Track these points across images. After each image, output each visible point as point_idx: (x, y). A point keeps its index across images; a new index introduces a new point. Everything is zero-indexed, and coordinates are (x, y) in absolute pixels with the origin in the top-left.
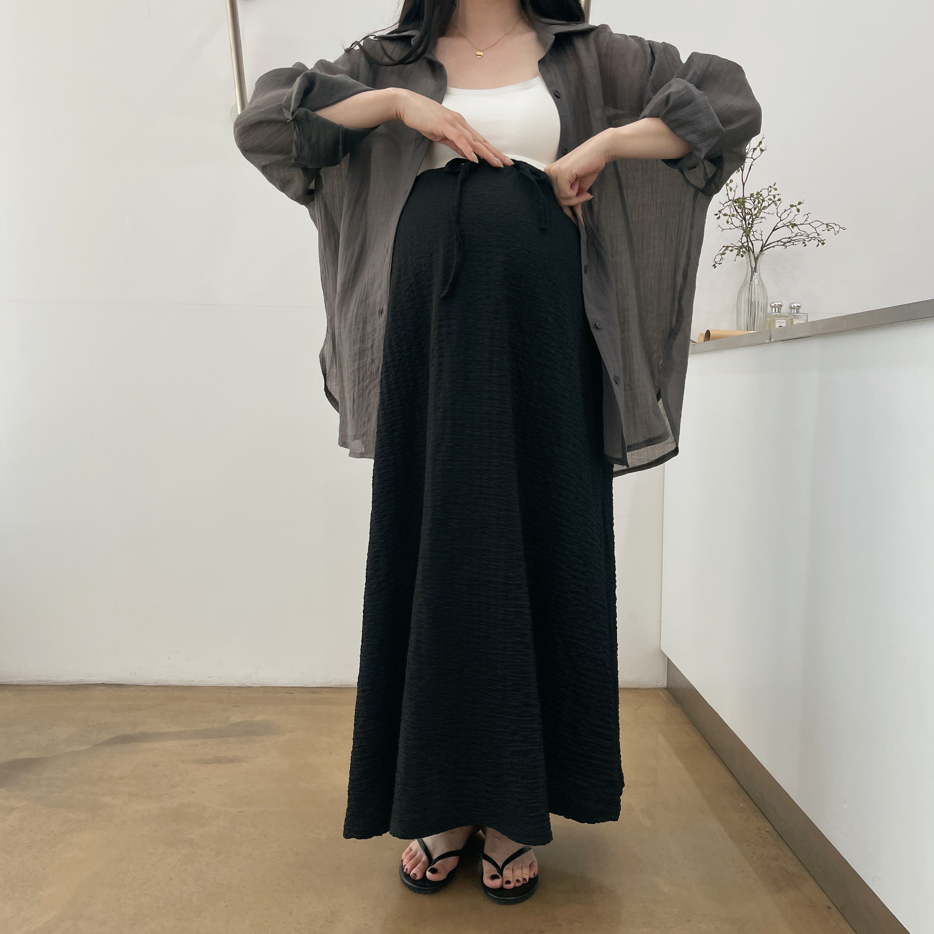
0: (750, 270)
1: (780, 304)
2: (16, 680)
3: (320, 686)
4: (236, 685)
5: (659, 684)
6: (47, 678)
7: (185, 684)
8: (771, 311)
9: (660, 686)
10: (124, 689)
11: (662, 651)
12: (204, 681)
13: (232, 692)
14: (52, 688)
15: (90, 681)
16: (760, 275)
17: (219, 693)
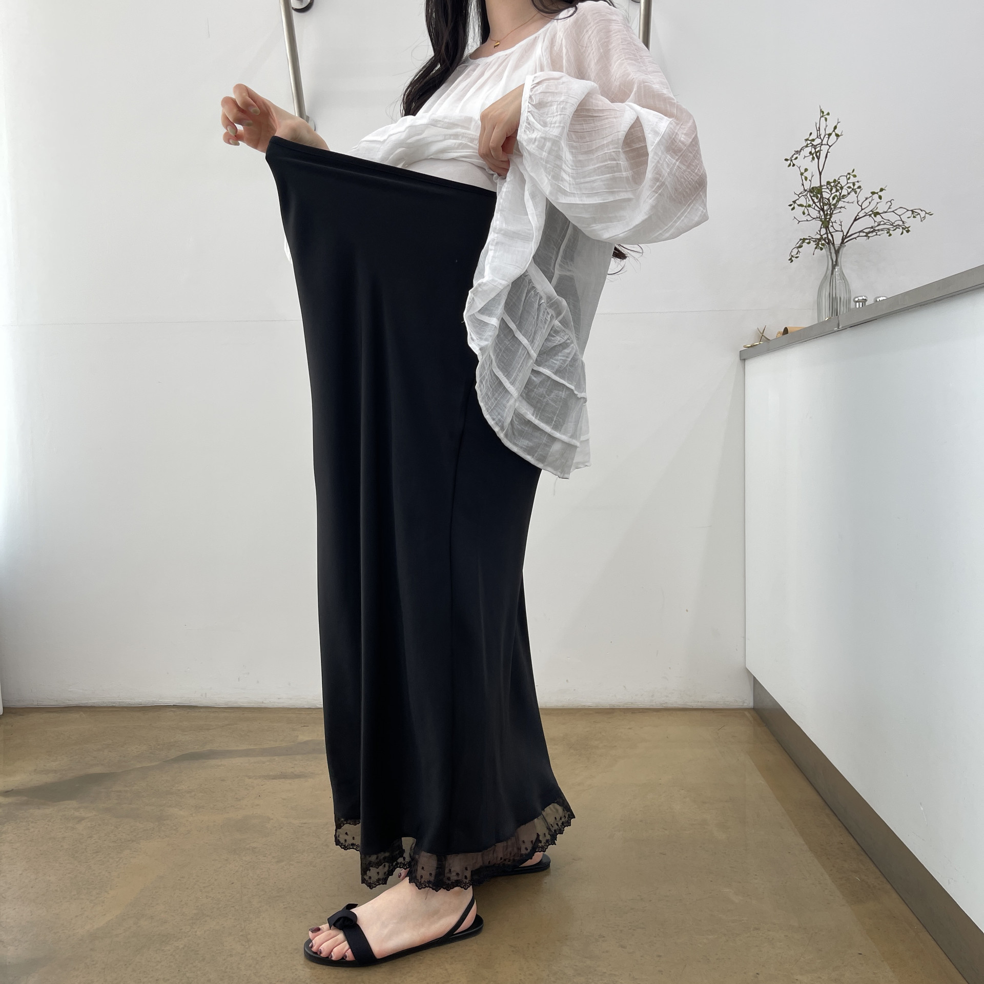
0: (830, 263)
1: (864, 298)
2: (89, 702)
4: (307, 707)
5: (745, 704)
6: (120, 699)
9: (746, 707)
10: (195, 710)
11: (748, 670)
12: (275, 702)
13: (302, 713)
14: (126, 709)
15: (163, 703)
16: (841, 268)
17: (289, 713)
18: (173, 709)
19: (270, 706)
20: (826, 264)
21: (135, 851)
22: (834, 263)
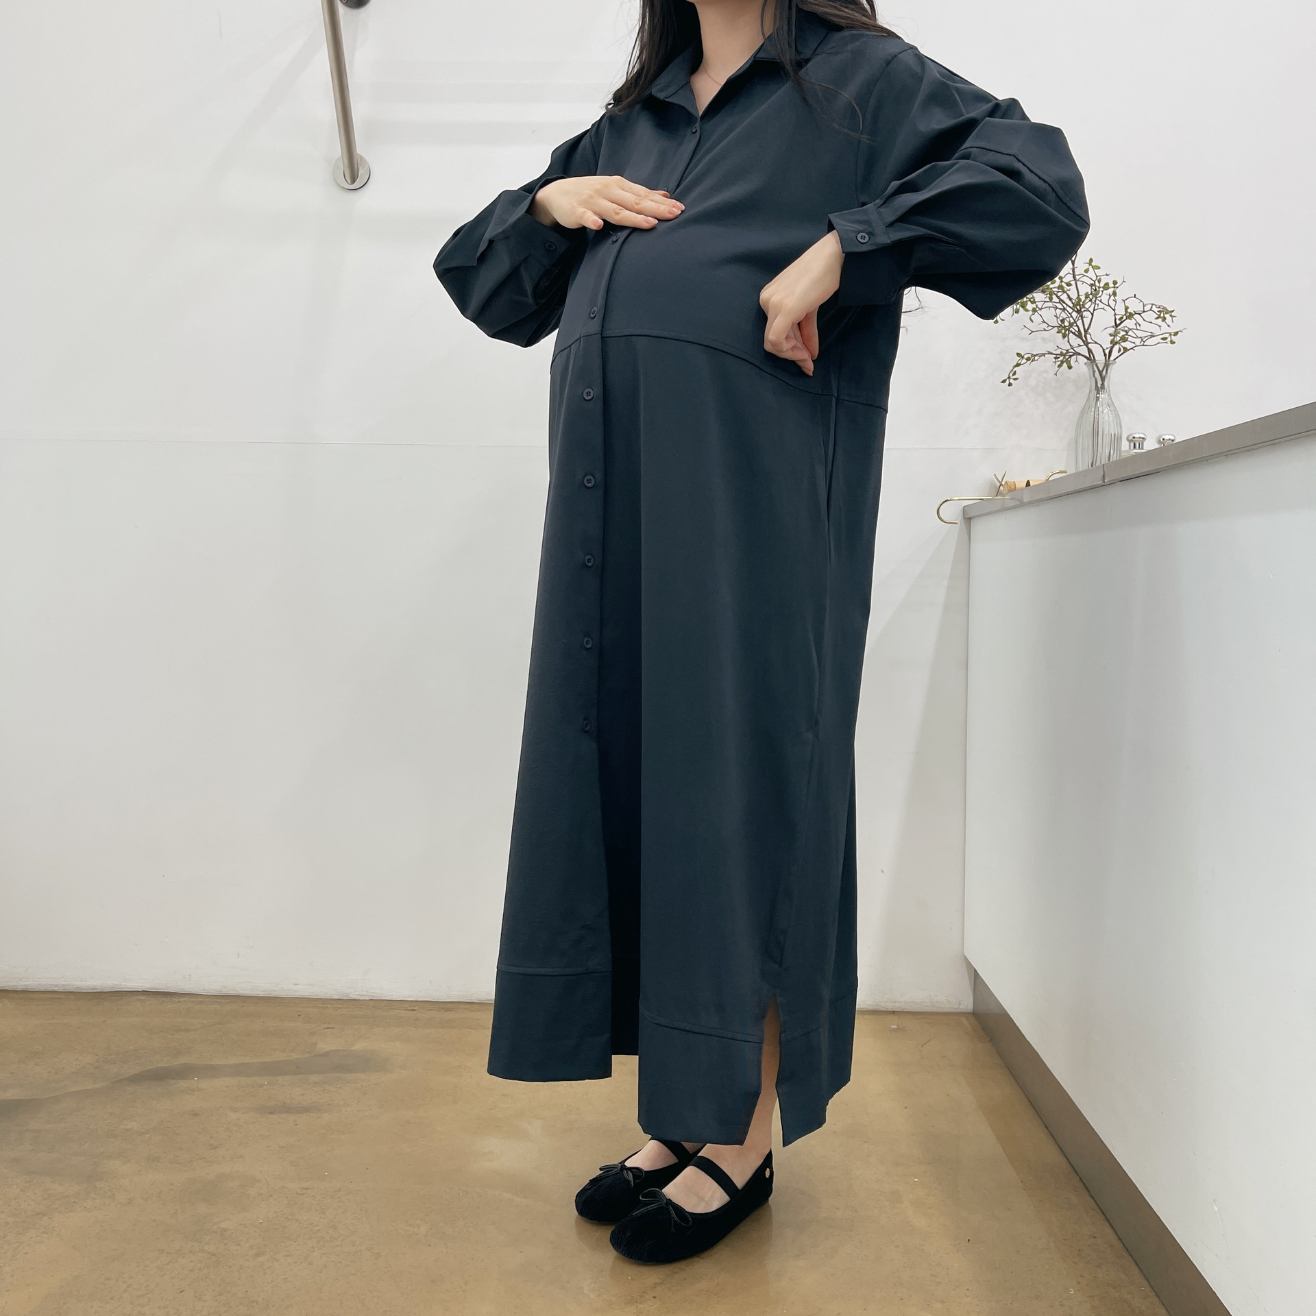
0: (1094, 386)
1: (1143, 436)
2: (21, 983)
3: (457, 1000)
4: (336, 997)
5: (961, 1007)
7: (262, 994)
8: (1128, 448)
9: (963, 1011)
10: (174, 999)
12: (289, 990)
13: (327, 1007)
14: (72, 996)
15: (126, 988)
16: (1109, 395)
17: (308, 1007)
18: (140, 998)
19: (283, 995)
20: (1088, 385)
21: (43, 1233)
22: (1099, 385)
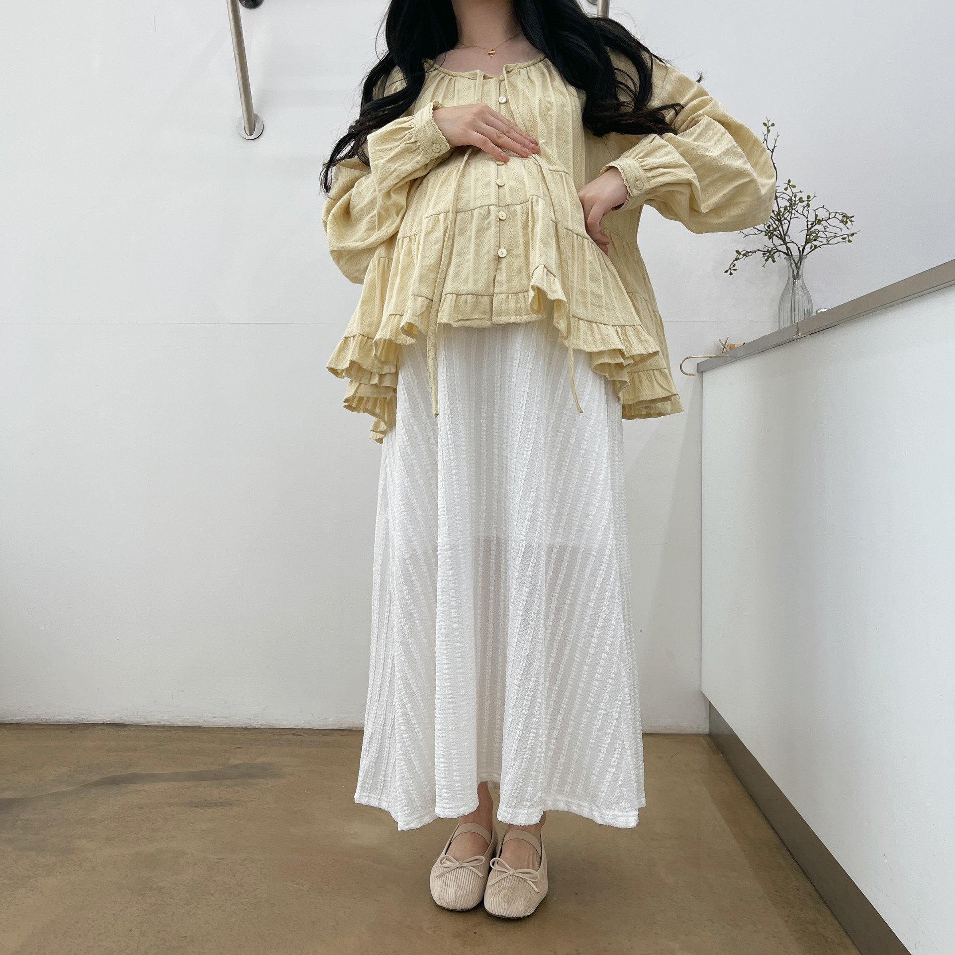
0: (791, 274)
3: (331, 728)
4: (243, 726)
5: (701, 730)
6: (47, 716)
9: (701, 733)
10: (125, 729)
11: (704, 695)
12: (209, 721)
13: (237, 734)
14: (52, 727)
15: (92, 721)
16: (803, 281)
17: (223, 734)
18: (103, 728)
19: (205, 725)
20: (787, 274)
21: (30, 890)
22: (795, 274)
